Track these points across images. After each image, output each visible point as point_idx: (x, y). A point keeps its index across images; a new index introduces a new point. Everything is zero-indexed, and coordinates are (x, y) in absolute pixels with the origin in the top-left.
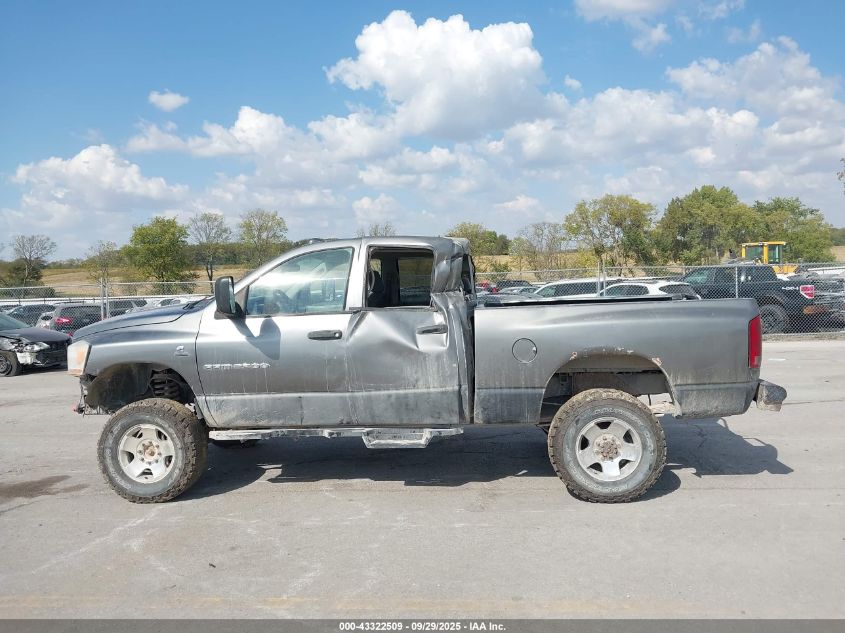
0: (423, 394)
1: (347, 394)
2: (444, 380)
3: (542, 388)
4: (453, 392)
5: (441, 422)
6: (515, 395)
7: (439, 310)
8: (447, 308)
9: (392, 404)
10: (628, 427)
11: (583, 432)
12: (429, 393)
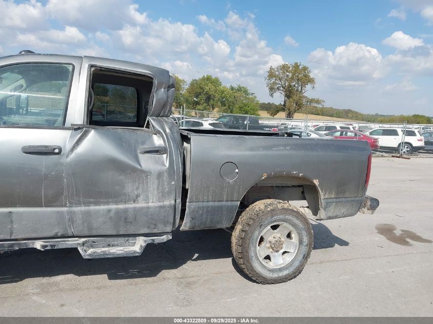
0: (142, 208)
1: (65, 209)
2: (163, 195)
3: (238, 201)
4: (170, 206)
5: (155, 231)
6: (218, 207)
7: (157, 133)
8: (165, 131)
9: (111, 218)
10: (291, 228)
11: (262, 234)
12: (148, 208)
